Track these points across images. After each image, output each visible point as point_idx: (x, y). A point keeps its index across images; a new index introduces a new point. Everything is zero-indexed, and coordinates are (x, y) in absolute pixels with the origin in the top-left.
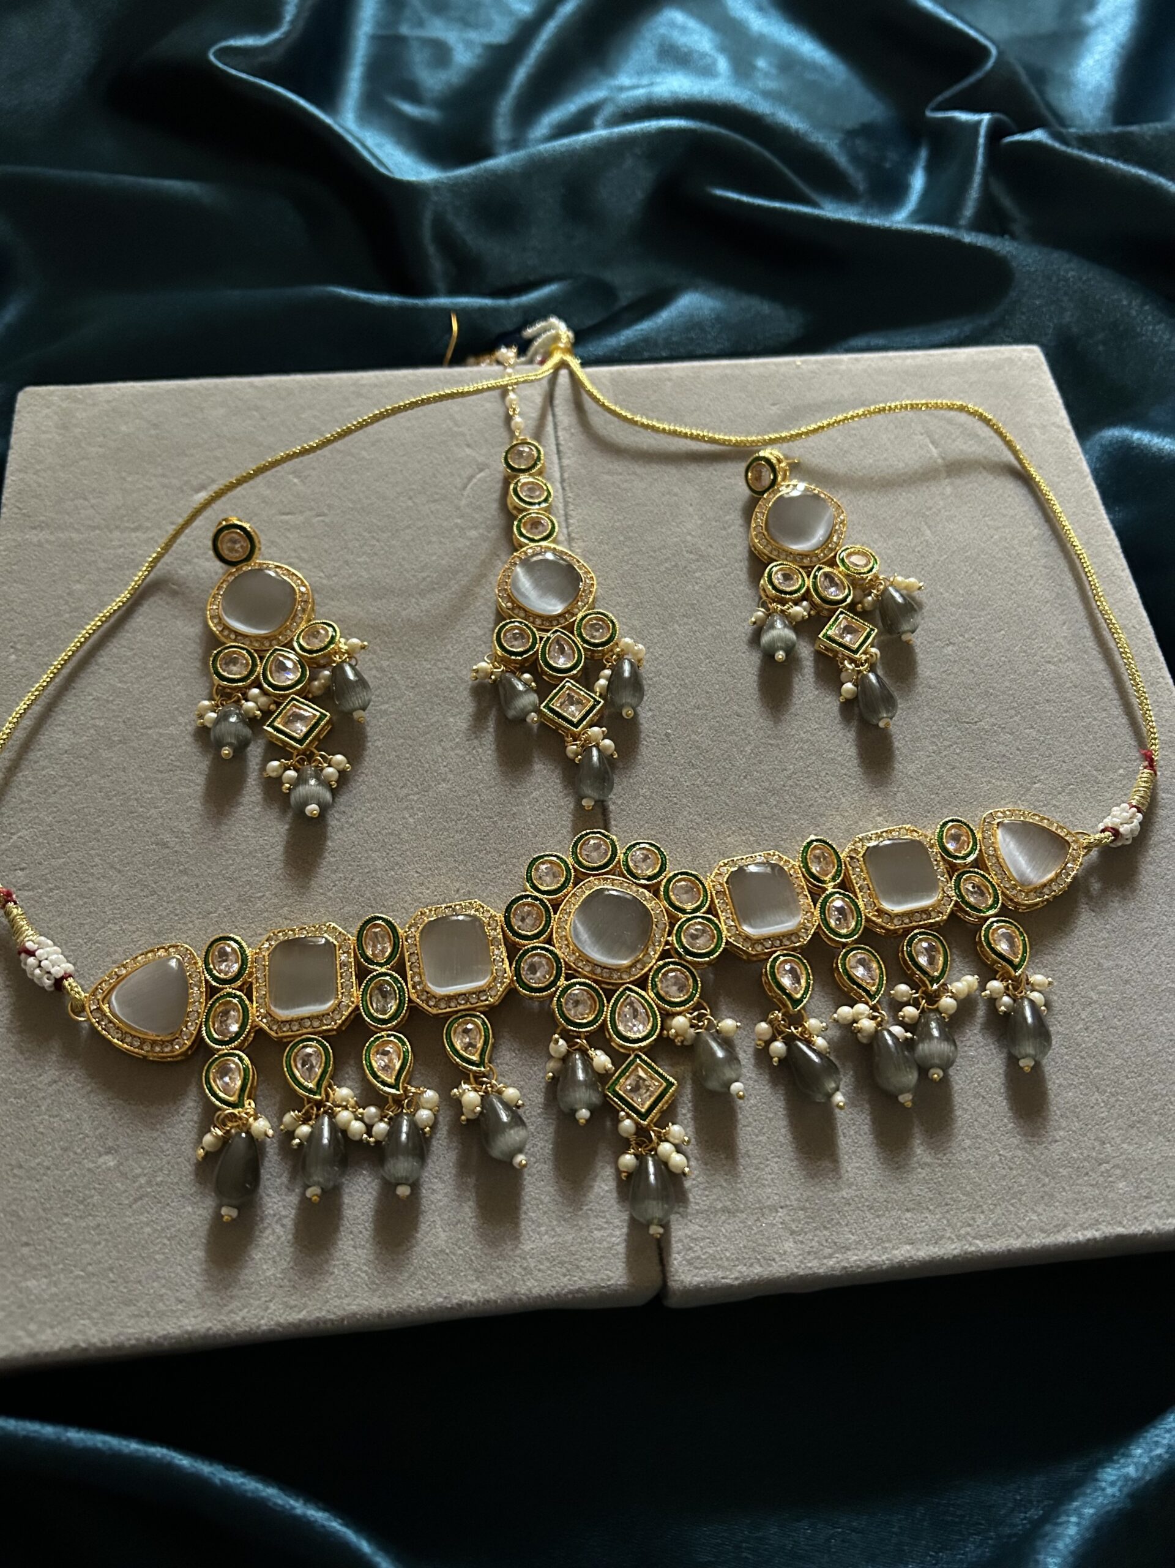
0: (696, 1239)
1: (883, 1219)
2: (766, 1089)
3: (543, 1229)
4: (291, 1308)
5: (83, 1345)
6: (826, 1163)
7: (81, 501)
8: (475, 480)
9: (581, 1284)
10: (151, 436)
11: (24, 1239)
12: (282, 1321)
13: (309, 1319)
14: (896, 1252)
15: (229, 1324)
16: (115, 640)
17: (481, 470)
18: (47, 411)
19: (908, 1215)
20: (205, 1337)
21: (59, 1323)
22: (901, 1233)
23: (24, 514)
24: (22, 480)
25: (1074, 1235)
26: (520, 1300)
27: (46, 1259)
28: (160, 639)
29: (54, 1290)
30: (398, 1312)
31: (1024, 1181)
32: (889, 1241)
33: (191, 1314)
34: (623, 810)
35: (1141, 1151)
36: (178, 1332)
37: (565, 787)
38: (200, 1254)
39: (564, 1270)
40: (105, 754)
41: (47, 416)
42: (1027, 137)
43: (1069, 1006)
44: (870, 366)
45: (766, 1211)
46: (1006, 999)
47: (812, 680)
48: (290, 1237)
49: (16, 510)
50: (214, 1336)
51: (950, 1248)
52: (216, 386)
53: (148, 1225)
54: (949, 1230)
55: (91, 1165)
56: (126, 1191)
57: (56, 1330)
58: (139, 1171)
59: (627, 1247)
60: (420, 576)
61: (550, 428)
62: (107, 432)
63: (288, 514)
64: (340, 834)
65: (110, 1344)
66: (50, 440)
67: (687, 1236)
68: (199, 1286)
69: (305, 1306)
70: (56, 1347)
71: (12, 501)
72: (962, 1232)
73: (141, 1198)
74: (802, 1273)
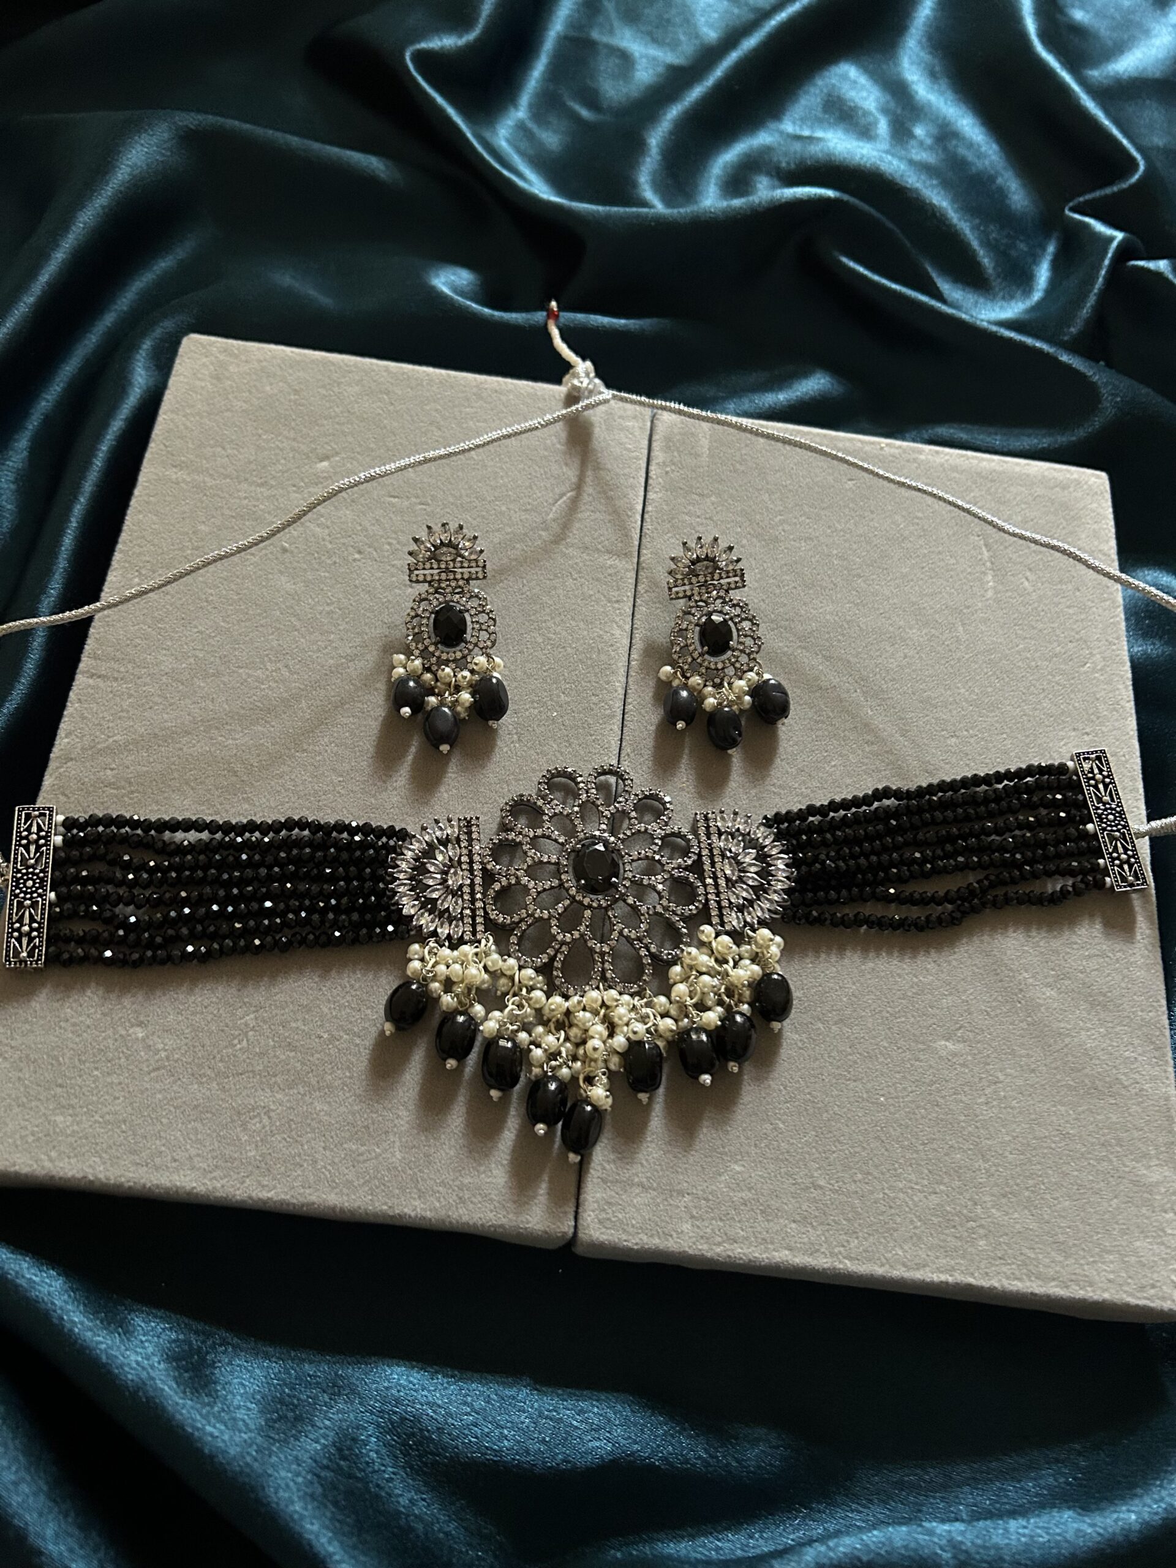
0: (610, 1203)
4: (263, 1186)
5: (91, 1178)
7: (219, 449)
9: (504, 1221)
10: (290, 401)
11: (60, 1081)
12: (254, 1195)
13: (275, 1199)
14: (776, 1254)
15: (210, 1188)
18: (204, 360)
19: (793, 1225)
20: (189, 1194)
21: (76, 1156)
22: (783, 1239)
24: (172, 420)
25: (930, 1275)
26: (450, 1223)
27: (74, 1101)
29: (76, 1128)
30: (349, 1211)
31: (899, 1220)
32: (772, 1243)
33: (182, 1172)
35: (1006, 1218)
36: (168, 1184)
41: (204, 365)
42: (1151, 265)
43: (977, 1080)
44: (947, 461)
45: (675, 1194)
49: (162, 447)
50: (197, 1194)
51: (821, 1261)
52: (355, 365)
54: (825, 1246)
56: (147, 1060)
57: (73, 1161)
58: (160, 1046)
62: (254, 391)
63: (394, 497)
65: (112, 1182)
66: (202, 388)
69: (275, 1187)
70: (70, 1174)
71: (161, 438)
72: (836, 1250)
73: (158, 1069)
74: (691, 1252)
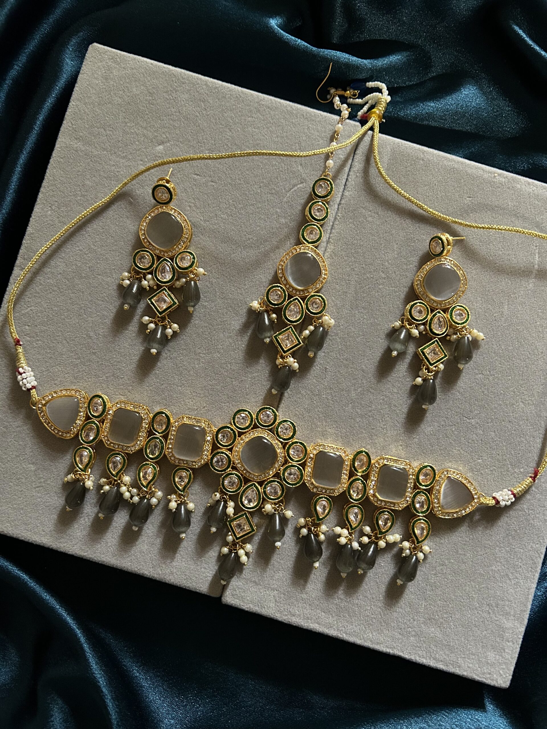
1: (312, 611)
2: (293, 544)
3: (184, 560)
6: (302, 582)
8: (296, 188)
16: (96, 220)
17: (302, 183)
23: (73, 128)
28: (117, 228)
34: (290, 397)
37: (270, 376)
38: (55, 517)
39: (185, 578)
40: (77, 281)
46: (408, 551)
47: (406, 366)
48: (90, 524)
53: (40, 498)
55: (24, 466)
59: (212, 579)
60: (248, 236)
61: (347, 169)
64: (165, 362)
67: (236, 585)
68: (52, 528)
